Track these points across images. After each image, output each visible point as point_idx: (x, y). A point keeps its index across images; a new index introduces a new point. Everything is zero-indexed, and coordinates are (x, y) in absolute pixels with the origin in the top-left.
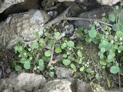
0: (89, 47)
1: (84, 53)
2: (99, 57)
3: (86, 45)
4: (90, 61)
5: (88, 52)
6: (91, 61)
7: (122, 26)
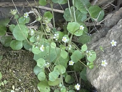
0: (15, 61)
1: (6, 73)
2: (36, 76)
3: (11, 56)
4: (18, 88)
5: (14, 70)
6: (20, 88)
7: (81, 11)
